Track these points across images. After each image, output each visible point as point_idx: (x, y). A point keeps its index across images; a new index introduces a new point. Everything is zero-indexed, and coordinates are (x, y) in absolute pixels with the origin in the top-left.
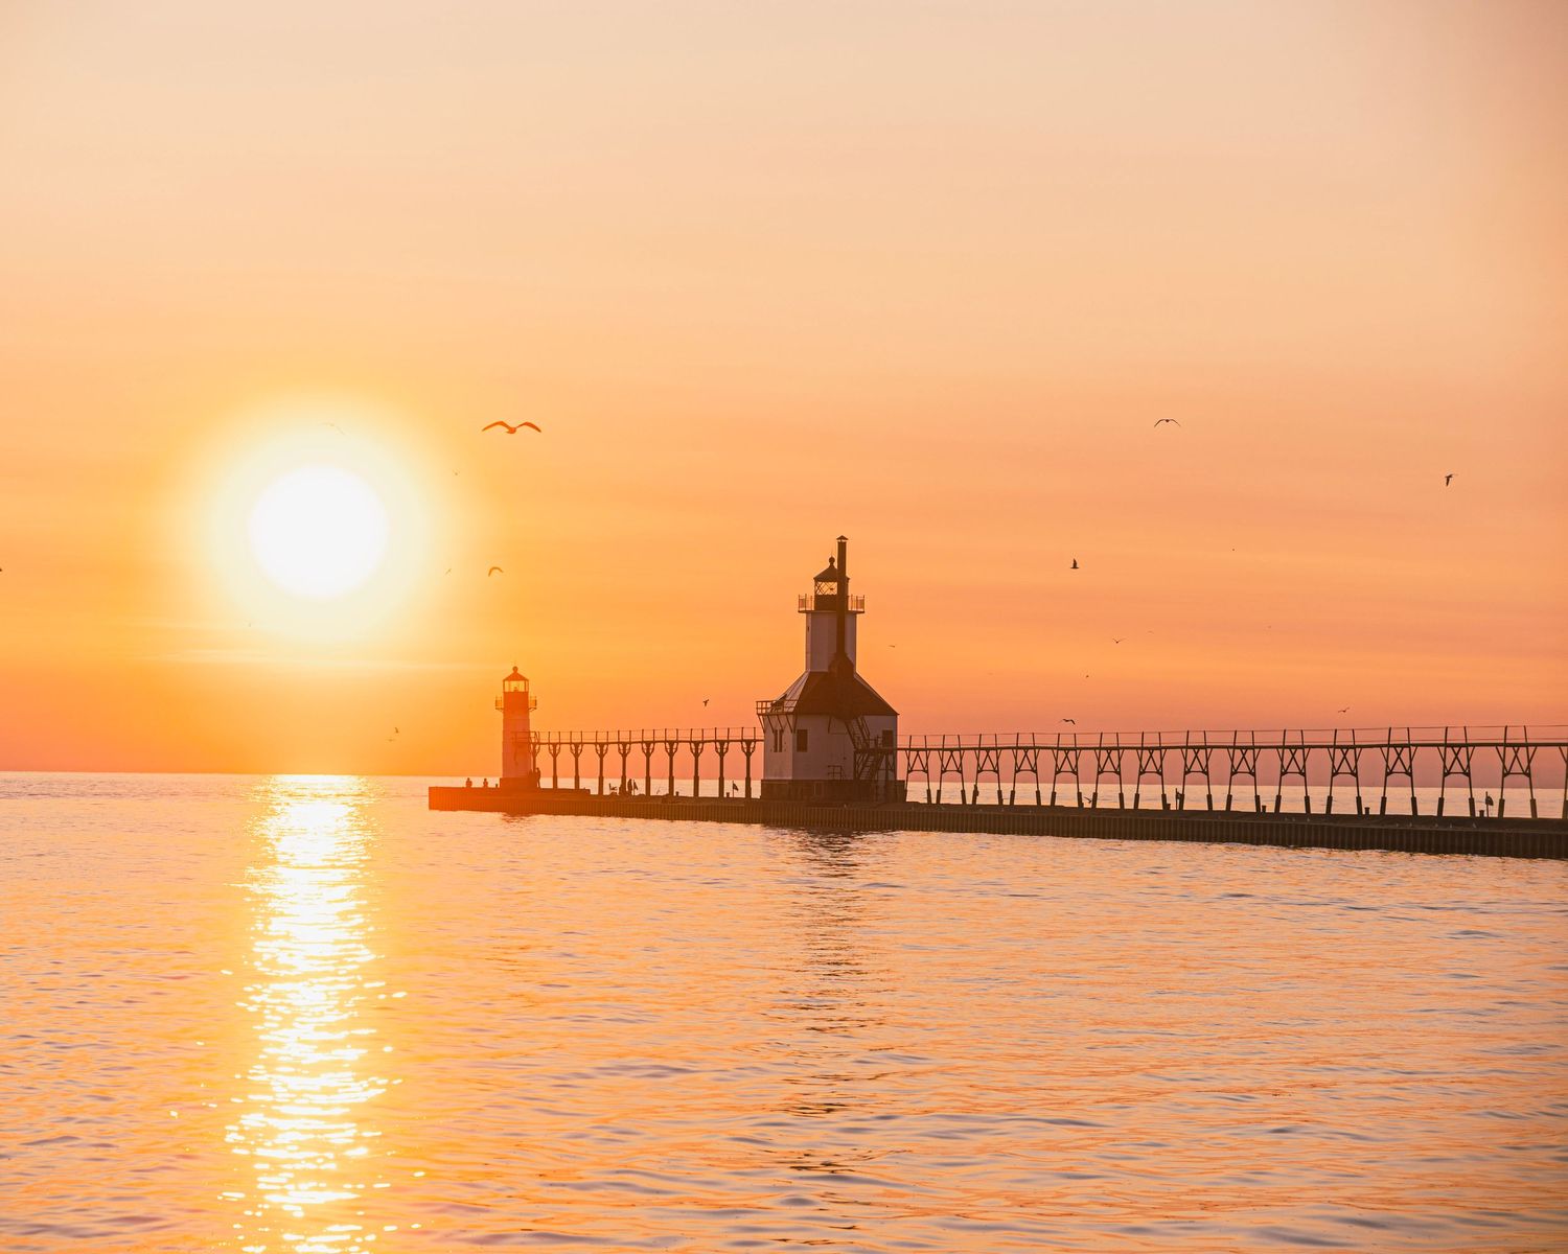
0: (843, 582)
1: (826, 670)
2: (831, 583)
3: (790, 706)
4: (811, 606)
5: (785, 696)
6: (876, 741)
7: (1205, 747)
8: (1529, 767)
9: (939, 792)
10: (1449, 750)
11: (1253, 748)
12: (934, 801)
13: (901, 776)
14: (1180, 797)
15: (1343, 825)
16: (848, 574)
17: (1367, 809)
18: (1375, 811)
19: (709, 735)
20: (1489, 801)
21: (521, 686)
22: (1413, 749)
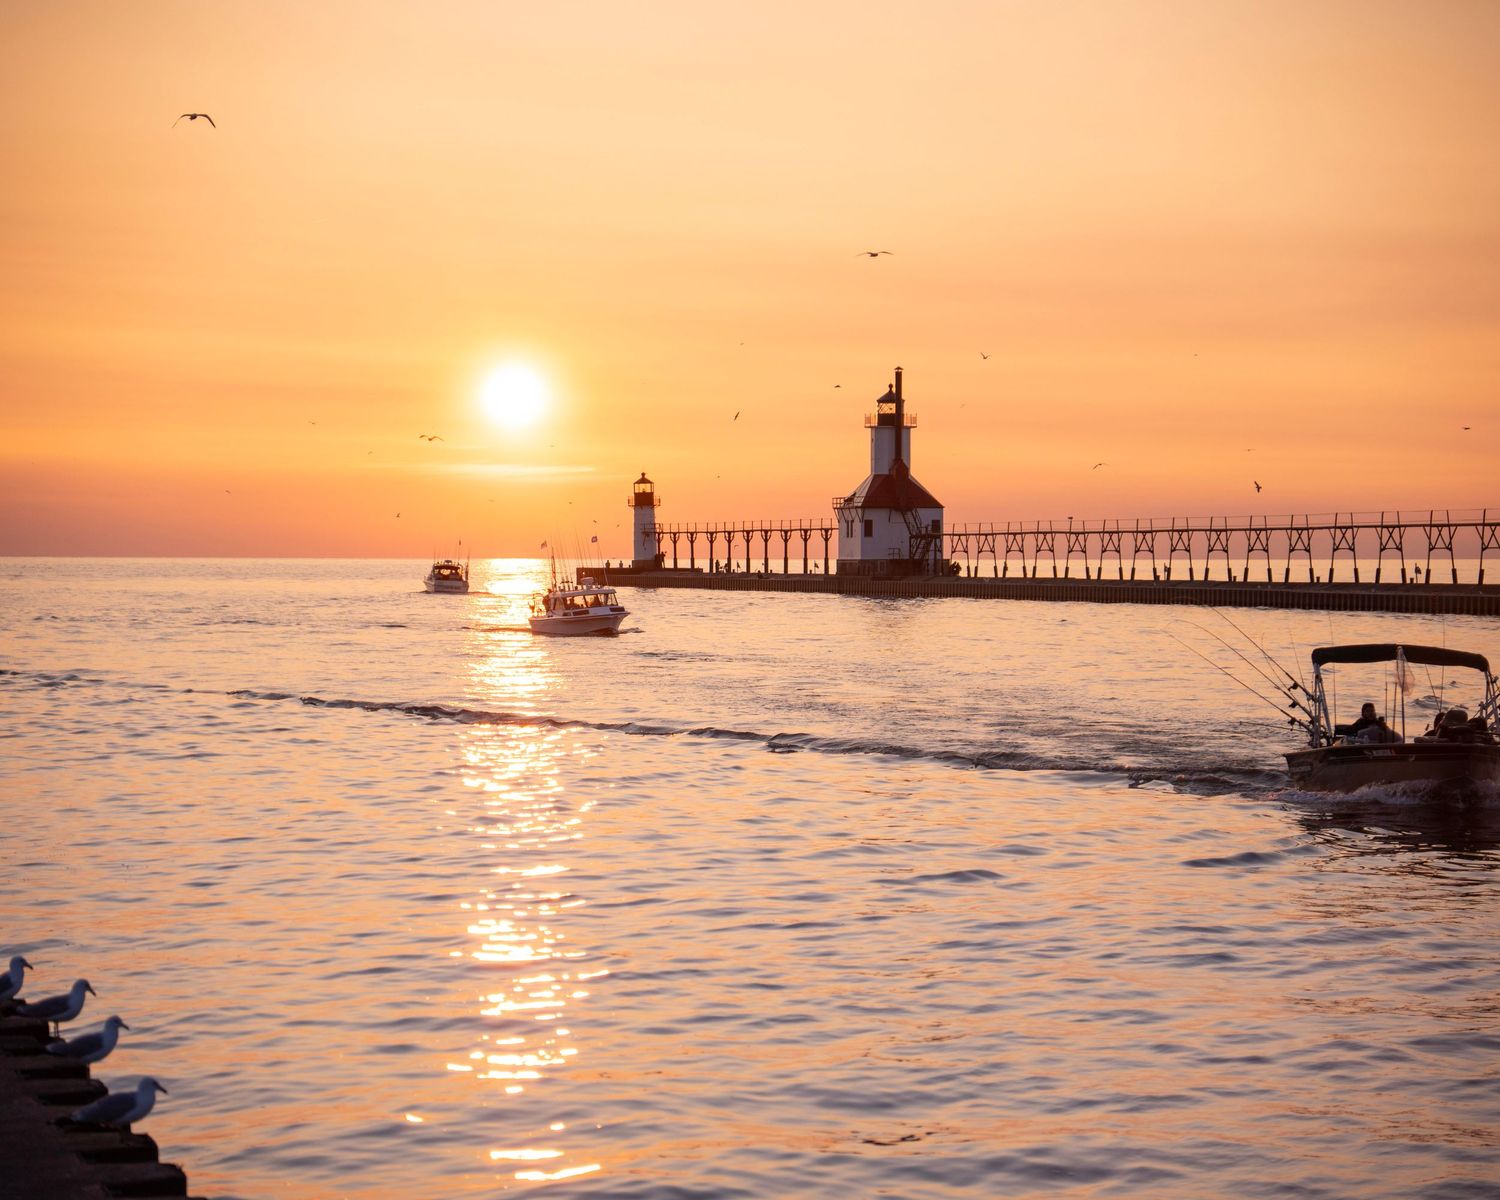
0: (899, 403)
1: (886, 472)
2: (890, 404)
3: (859, 502)
4: (875, 423)
5: (854, 495)
6: (927, 528)
7: (1187, 531)
8: (1450, 543)
9: (976, 568)
10: (1385, 530)
11: (1226, 530)
12: (972, 575)
13: (946, 555)
14: (1168, 570)
15: (1298, 591)
16: (903, 397)
17: (1318, 578)
18: (1325, 579)
19: (796, 525)
20: (1418, 571)
21: (646, 488)
22: (1355, 529)
